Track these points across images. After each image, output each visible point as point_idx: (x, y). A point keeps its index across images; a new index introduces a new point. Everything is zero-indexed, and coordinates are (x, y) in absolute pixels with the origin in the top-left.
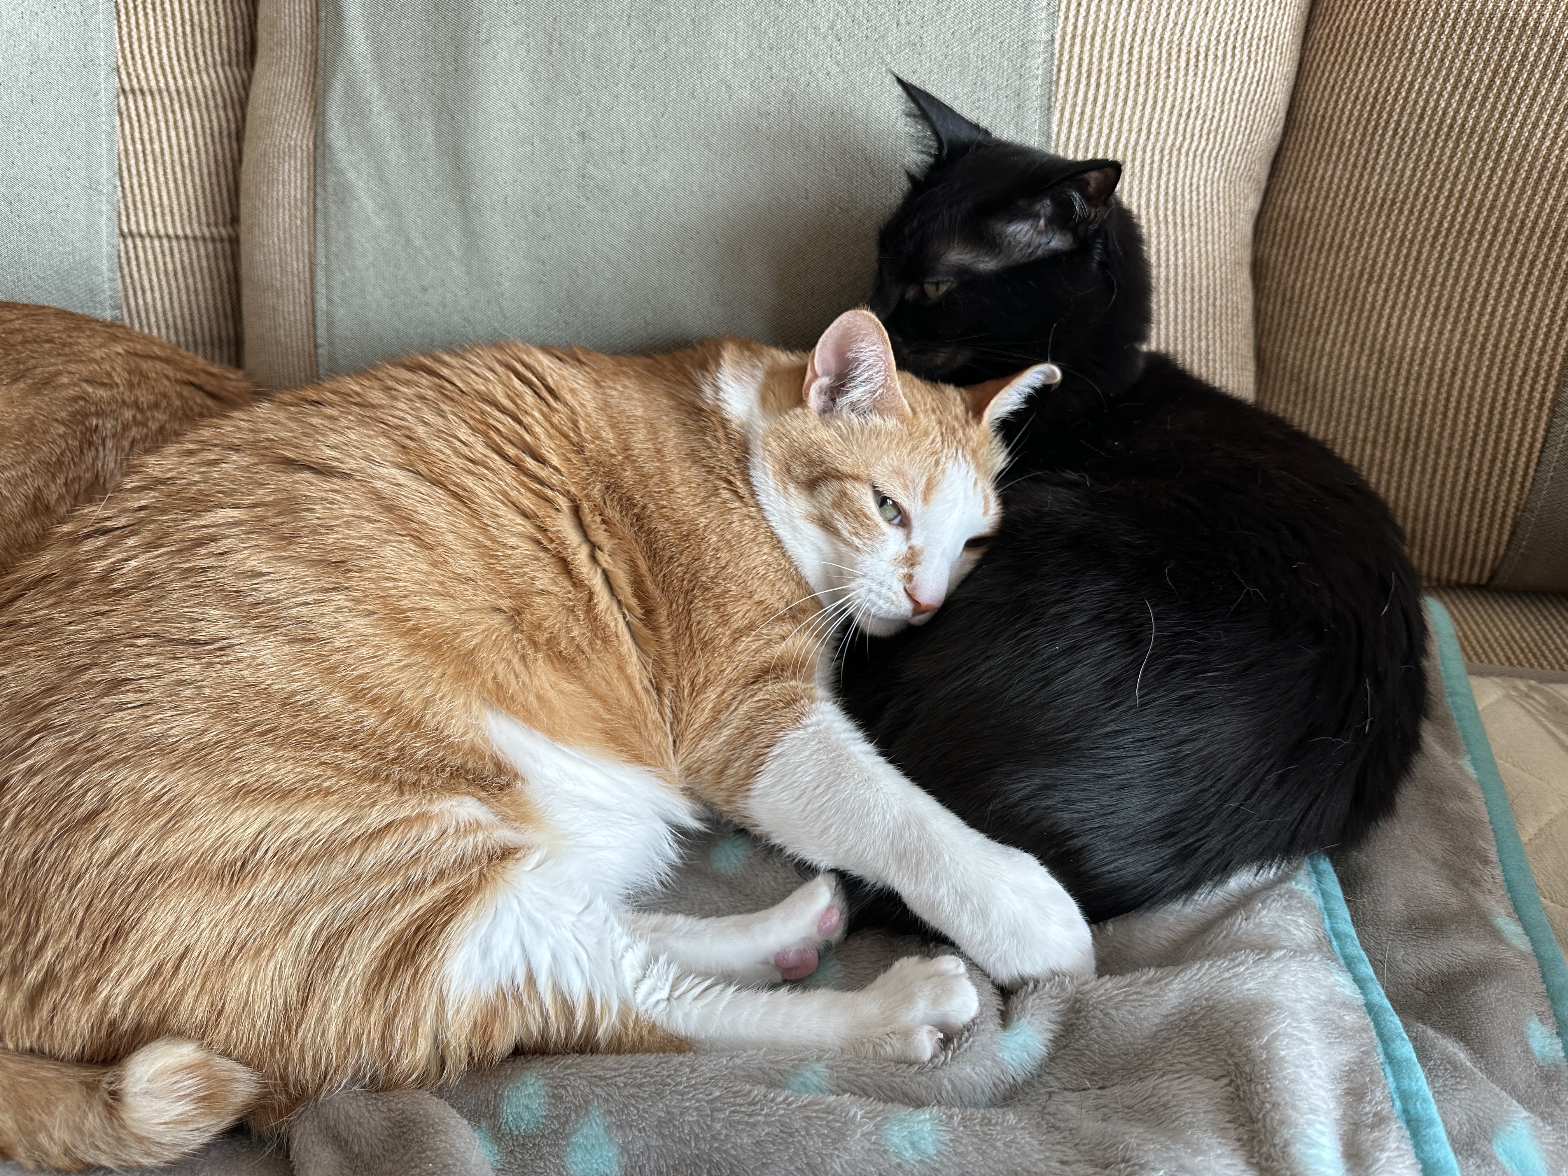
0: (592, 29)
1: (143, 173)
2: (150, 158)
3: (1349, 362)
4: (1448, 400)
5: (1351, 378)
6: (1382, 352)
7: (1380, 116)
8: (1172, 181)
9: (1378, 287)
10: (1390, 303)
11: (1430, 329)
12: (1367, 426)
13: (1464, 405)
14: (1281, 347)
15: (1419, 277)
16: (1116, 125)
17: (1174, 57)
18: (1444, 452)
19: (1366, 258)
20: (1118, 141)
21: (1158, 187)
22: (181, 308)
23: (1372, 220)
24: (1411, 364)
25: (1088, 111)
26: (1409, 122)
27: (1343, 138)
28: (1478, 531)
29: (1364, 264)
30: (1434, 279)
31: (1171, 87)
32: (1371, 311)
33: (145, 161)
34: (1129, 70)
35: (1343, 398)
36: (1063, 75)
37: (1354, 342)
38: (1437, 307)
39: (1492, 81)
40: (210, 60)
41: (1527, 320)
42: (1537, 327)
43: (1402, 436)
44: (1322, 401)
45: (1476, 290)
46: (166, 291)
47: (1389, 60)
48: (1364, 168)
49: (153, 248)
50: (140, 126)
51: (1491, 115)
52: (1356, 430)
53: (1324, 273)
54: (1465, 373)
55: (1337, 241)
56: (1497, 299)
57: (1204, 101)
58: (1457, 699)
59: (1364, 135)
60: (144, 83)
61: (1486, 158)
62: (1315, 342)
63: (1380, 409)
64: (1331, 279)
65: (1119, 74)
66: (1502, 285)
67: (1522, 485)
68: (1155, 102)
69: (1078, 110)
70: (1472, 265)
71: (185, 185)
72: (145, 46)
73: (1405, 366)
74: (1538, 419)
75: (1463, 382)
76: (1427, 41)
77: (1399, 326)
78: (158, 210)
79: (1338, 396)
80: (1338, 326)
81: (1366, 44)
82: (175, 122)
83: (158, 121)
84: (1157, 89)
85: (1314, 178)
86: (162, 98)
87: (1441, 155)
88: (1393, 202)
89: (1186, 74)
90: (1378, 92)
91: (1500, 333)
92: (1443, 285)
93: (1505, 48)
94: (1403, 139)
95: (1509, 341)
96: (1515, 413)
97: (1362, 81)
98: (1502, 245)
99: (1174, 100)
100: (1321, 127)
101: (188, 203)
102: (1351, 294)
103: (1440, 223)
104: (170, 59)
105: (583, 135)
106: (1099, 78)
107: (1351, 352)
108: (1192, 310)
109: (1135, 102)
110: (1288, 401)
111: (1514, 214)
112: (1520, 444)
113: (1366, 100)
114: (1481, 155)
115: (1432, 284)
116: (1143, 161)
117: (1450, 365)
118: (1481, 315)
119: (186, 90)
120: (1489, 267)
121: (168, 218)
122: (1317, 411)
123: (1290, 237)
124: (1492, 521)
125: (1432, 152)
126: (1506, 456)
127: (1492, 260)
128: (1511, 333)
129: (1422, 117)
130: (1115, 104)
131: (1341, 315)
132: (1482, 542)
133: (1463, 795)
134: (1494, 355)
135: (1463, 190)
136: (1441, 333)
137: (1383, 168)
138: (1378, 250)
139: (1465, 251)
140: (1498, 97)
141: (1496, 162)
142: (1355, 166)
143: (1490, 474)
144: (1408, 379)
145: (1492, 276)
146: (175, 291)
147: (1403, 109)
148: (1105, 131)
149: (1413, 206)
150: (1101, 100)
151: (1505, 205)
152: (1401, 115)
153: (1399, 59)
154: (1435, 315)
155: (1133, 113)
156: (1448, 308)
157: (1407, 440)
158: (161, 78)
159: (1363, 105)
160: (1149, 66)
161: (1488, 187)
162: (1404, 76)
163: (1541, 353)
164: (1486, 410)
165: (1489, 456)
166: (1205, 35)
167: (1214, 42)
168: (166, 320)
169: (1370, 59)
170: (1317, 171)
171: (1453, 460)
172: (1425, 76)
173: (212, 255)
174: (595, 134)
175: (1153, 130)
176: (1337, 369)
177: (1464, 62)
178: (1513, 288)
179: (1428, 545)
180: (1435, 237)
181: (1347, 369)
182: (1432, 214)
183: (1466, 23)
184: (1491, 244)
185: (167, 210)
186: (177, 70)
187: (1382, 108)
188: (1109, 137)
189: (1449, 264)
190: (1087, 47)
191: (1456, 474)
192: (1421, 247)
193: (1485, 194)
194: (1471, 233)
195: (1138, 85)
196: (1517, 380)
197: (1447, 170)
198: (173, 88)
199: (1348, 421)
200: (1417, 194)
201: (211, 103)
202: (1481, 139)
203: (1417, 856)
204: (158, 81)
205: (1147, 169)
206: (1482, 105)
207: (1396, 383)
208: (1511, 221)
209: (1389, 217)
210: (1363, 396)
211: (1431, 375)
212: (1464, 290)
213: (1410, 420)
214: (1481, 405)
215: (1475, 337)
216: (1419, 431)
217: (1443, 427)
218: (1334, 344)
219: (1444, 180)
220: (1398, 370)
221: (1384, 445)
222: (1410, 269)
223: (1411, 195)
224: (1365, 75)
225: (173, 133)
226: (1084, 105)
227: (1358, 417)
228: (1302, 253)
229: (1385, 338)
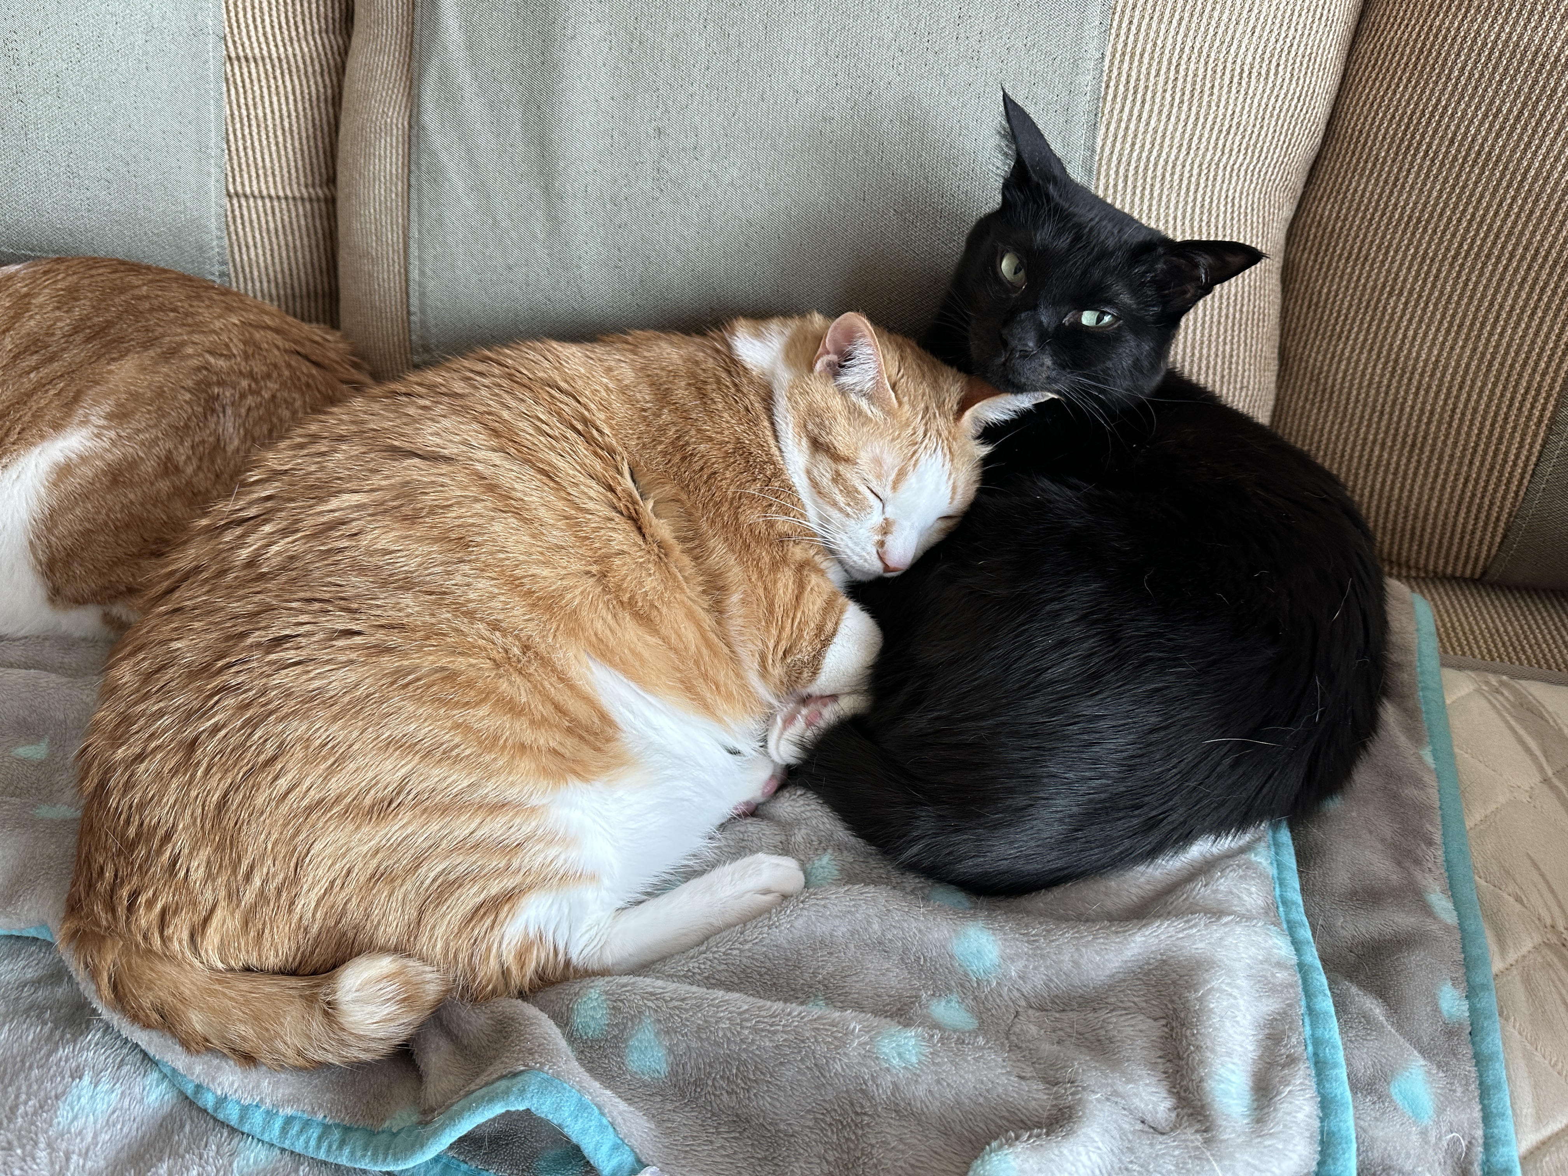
0: (670, 30)
1: (248, 137)
2: (254, 122)
3: (1365, 368)
4: (1453, 411)
5: (1366, 383)
6: (1396, 361)
7: (1413, 137)
8: (1209, 194)
9: (1398, 300)
10: (1408, 316)
11: (1443, 343)
12: (1378, 429)
13: (1469, 416)
14: (1304, 348)
15: (1436, 294)
16: (1158, 141)
17: (1219, 74)
18: (1447, 458)
19: (1389, 271)
20: (1159, 156)
21: (1195, 200)
22: (281, 263)
23: (1398, 236)
24: (1422, 375)
25: (1132, 126)
26: (1440, 145)
27: (1378, 155)
28: (1473, 532)
29: (1387, 277)
30: (1450, 297)
31: (1213, 104)
32: (1390, 322)
33: (250, 126)
34: (1174, 87)
35: (1357, 401)
36: (1111, 91)
37: (1371, 350)
38: (1451, 324)
39: (1521, 112)
40: (309, 28)
41: (1533, 342)
42: (1542, 349)
43: (1409, 440)
44: (1338, 403)
45: (1488, 311)
46: (268, 247)
47: (1427, 83)
48: (1394, 185)
49: (256, 207)
50: (245, 92)
51: (1517, 146)
52: (1367, 433)
53: (1349, 282)
54: (1472, 387)
55: (1364, 252)
56: (1506, 321)
57: (1245, 117)
58: (1428, 693)
59: (1397, 154)
60: (248, 51)
61: (1508, 187)
62: (1336, 346)
63: (1391, 414)
64: (1356, 287)
65: (1165, 91)
66: (1512, 308)
67: (1517, 493)
68: (1197, 119)
69: (1123, 125)
70: (1486, 287)
71: (285, 148)
72: (249, 15)
73: (1417, 376)
74: (1535, 435)
75: (1469, 396)
76: (1463, 69)
77: (1414, 338)
78: (261, 172)
79: (1353, 399)
80: (1358, 334)
81: (1407, 64)
82: (277, 87)
83: (261, 87)
84: (1200, 106)
85: (1348, 190)
86: (264, 65)
87: (1467, 180)
88: (1419, 221)
89: (1229, 92)
90: (1413, 113)
91: (1507, 353)
92: (1458, 303)
93: (1536, 82)
94: (1433, 161)
95: (1514, 361)
96: (1514, 428)
97: (1400, 101)
98: (1516, 270)
99: (1216, 117)
100: (1358, 141)
101: (288, 165)
102: (1372, 303)
103: (1461, 245)
104: (272, 27)
105: (659, 131)
106: (1144, 94)
107: (1368, 359)
108: (1220, 316)
109: (1178, 118)
110: (1306, 399)
111: (1530, 242)
112: (1517, 456)
113: (1401, 120)
114: (1504, 184)
115: (1448, 302)
116: (1182, 175)
117: (1459, 379)
118: (1491, 334)
119: (287, 57)
120: (1502, 290)
121: (270, 179)
122: (1332, 412)
123: (1320, 243)
124: (1486, 524)
125: (1458, 176)
126: (1503, 466)
127: (1505, 284)
128: (1517, 353)
129: (1452, 142)
130: (1159, 120)
131: (1362, 323)
132: (1476, 542)
133: (1419, 783)
134: (1499, 372)
135: (1485, 215)
136: (1452, 348)
137: (1412, 187)
138: (1401, 265)
139: (1481, 274)
140: (1525, 129)
141: (1518, 190)
142: (1386, 182)
143: (1487, 482)
144: (1418, 389)
145: (1505, 298)
146: (276, 247)
147: (1435, 132)
148: (1148, 146)
149: (1437, 226)
150: (1145, 116)
151: (1522, 233)
152: (1433, 137)
153: (1436, 83)
154: (1448, 332)
155: (1175, 130)
156: (1460, 326)
157: (1413, 445)
158: (264, 46)
159: (1399, 125)
160: (1194, 83)
161: (1507, 215)
162: (1439, 100)
163: (1544, 375)
164: (1488, 423)
165: (1487, 465)
166: (1250, 54)
167: (1258, 60)
168: (268, 275)
169: (1409, 81)
170: (1350, 182)
171: (1455, 466)
172: (1458, 103)
173: (309, 215)
174: (670, 131)
175: (1194, 146)
176: (1353, 374)
177: (1496, 92)
178: (1523, 311)
179: (1426, 540)
180: (1455, 258)
181: (1363, 374)
182: (1454, 235)
183: (1502, 54)
184: (1506, 268)
185: (269, 172)
186: (279, 38)
187: (1416, 130)
188: (1150, 152)
189: (1466, 284)
190: (1136, 63)
191: (1456, 479)
192: (1441, 266)
193: (1504, 221)
194: (1488, 257)
195: (1182, 102)
196: (1519, 397)
197: (1471, 195)
198: (274, 55)
199: (1360, 423)
200: (1441, 215)
201: (310, 69)
202: (1506, 168)
203: (1368, 836)
204: (261, 49)
205: (1185, 182)
206: (1510, 135)
207: (1407, 392)
208: (1526, 249)
209: (1413, 234)
210: (1375, 401)
211: (1439, 386)
212: (1478, 309)
213: (1417, 427)
214: (1484, 418)
215: (1483, 354)
216: (1425, 438)
217: (1447, 436)
218: (1353, 350)
219: (1467, 204)
220: (1410, 380)
221: (1392, 448)
222: (1429, 285)
223: (1436, 215)
224: (1402, 95)
225: (275, 99)
226: (1129, 120)
227: (1370, 420)
228: (1331, 260)
229: (1401, 349)
